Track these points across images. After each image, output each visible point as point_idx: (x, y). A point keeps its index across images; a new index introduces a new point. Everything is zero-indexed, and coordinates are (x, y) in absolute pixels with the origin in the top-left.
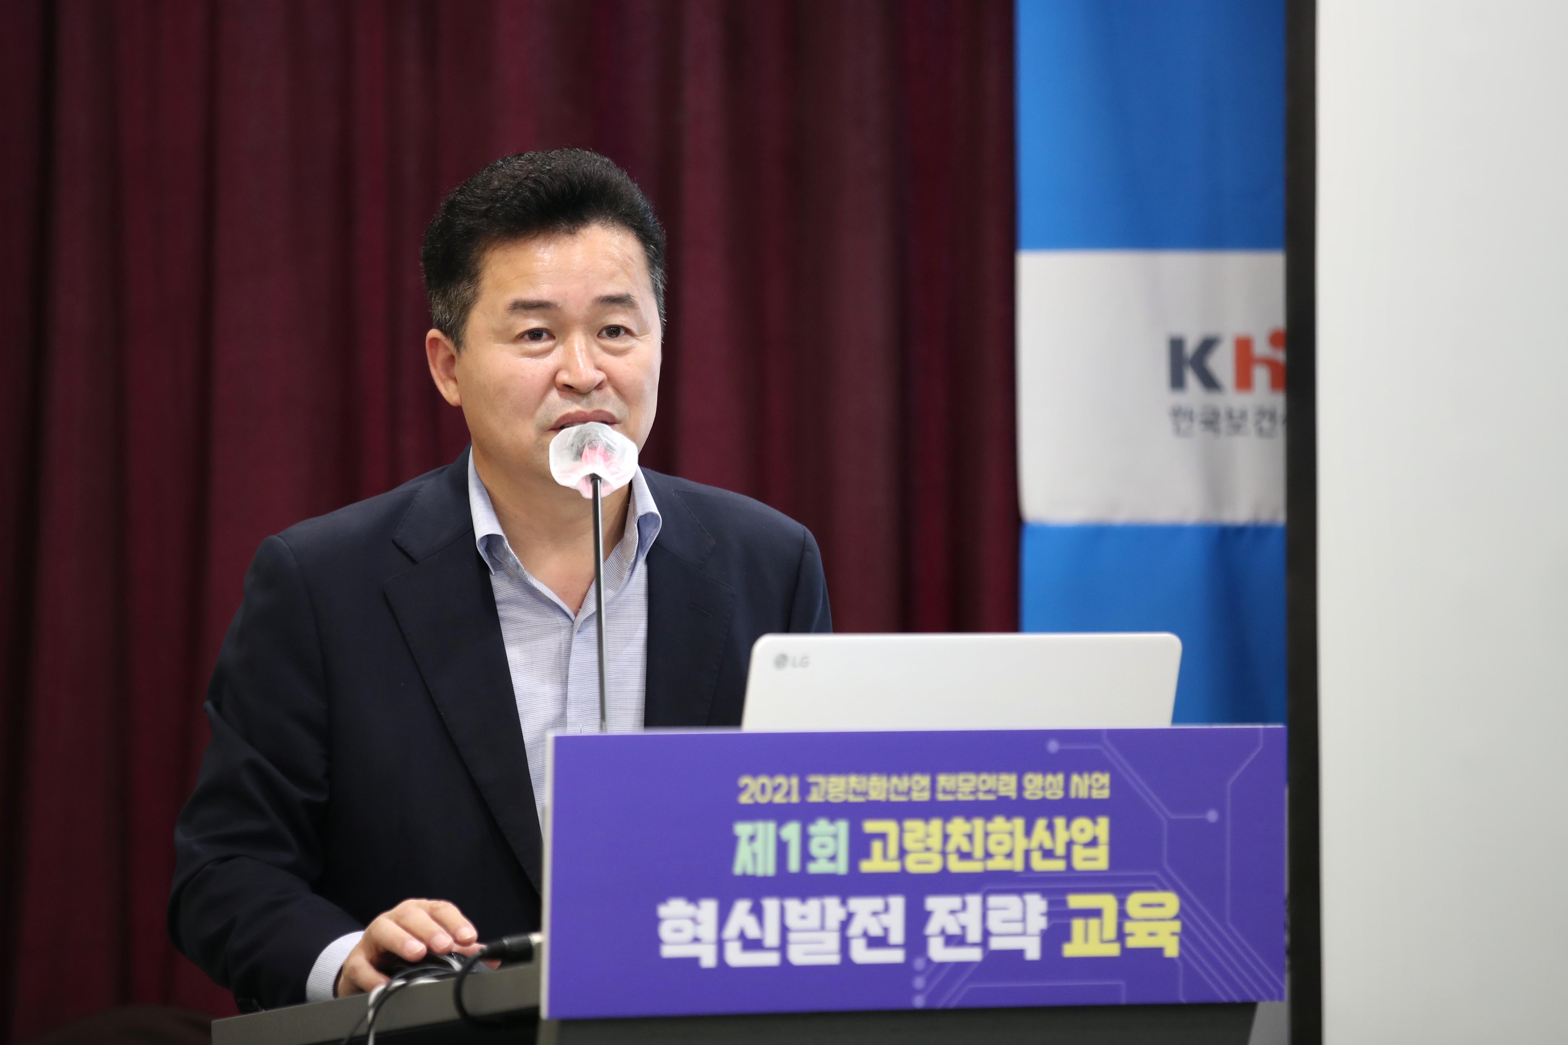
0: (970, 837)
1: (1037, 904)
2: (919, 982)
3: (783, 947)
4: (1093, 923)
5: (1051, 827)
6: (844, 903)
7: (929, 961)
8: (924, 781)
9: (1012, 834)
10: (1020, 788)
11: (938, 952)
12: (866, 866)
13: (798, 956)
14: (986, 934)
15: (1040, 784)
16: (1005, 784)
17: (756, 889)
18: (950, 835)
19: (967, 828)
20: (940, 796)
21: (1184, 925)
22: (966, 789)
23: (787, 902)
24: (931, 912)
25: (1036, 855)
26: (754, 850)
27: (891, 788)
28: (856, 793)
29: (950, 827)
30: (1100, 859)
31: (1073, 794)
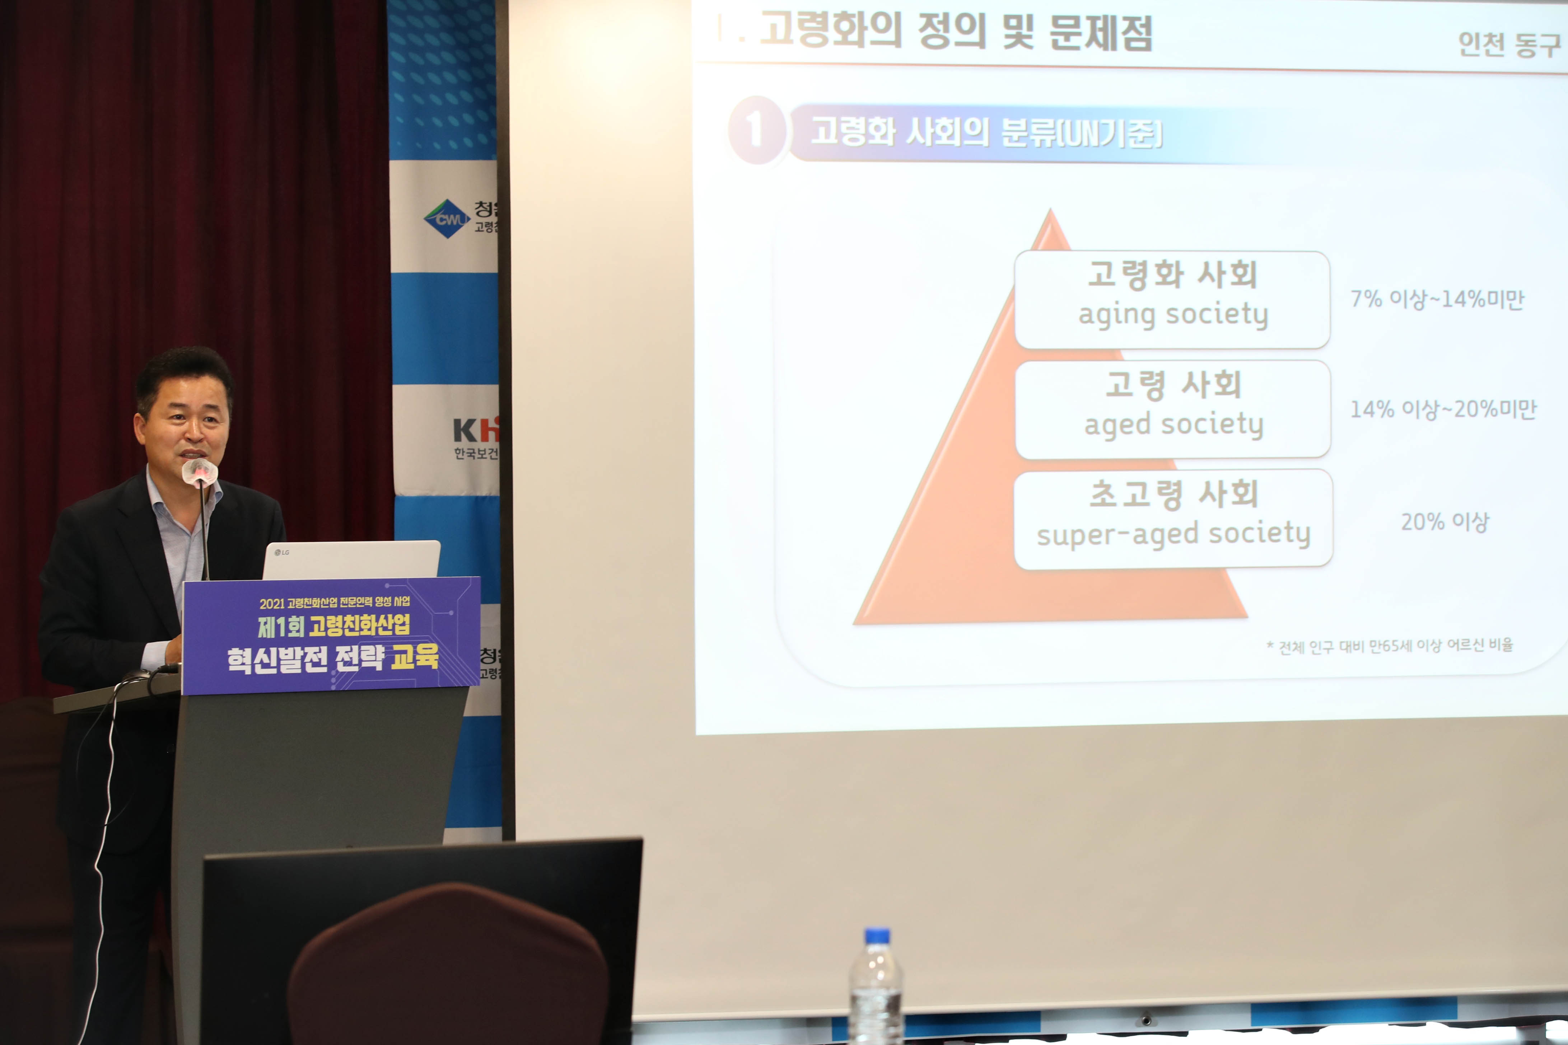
0: (354, 622)
1: (381, 649)
2: (333, 680)
3: (278, 666)
4: (404, 656)
5: (386, 618)
6: (303, 649)
7: (337, 672)
8: (335, 600)
9: (370, 621)
10: (374, 603)
11: (341, 668)
12: (312, 634)
13: (284, 670)
14: (360, 661)
15: (382, 601)
16: (368, 601)
17: (267, 644)
18: (345, 622)
19: (352, 619)
20: (342, 606)
21: (440, 657)
22: (352, 603)
23: (280, 649)
24: (338, 652)
25: (380, 629)
26: (266, 628)
27: (322, 603)
28: (307, 605)
29: (346, 619)
30: (406, 631)
31: (395, 605)
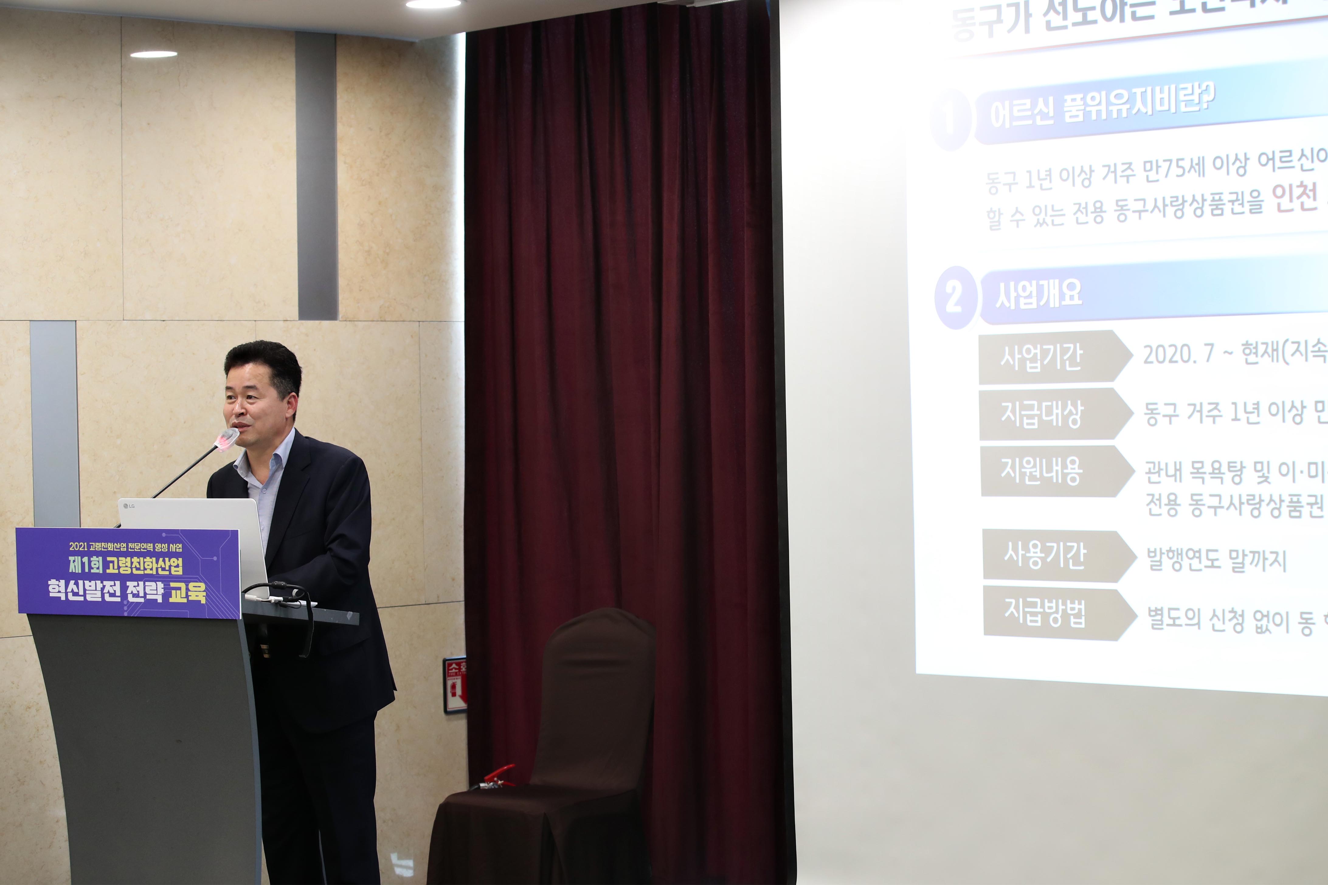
0: (139, 563)
1: (160, 585)
2: (125, 608)
3: (85, 595)
4: (178, 592)
5: (164, 561)
6: (102, 583)
7: (128, 601)
8: (125, 545)
9: (152, 562)
10: (154, 548)
11: (131, 599)
12: (108, 571)
13: (89, 598)
14: (145, 594)
15: (160, 547)
16: (150, 547)
17: (76, 577)
18: (133, 562)
19: (138, 560)
20: (130, 550)
21: (206, 593)
22: (138, 548)
23: (85, 581)
24: (128, 586)
25: (160, 570)
26: (75, 565)
27: (115, 547)
28: (104, 548)
29: (133, 560)
30: (180, 572)
31: (171, 551)
